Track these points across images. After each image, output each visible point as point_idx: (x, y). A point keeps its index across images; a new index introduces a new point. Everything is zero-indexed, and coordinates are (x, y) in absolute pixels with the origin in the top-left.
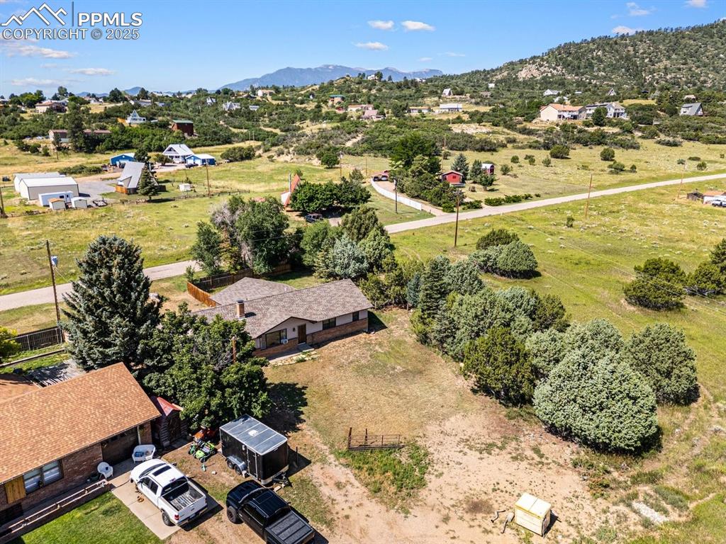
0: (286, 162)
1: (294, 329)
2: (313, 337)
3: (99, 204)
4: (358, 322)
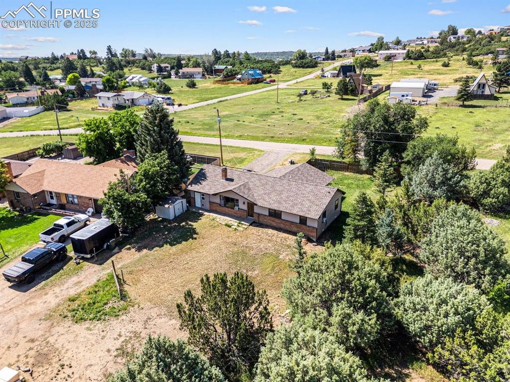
1: (244, 203)
2: (259, 217)
3: (423, 103)
4: (303, 226)
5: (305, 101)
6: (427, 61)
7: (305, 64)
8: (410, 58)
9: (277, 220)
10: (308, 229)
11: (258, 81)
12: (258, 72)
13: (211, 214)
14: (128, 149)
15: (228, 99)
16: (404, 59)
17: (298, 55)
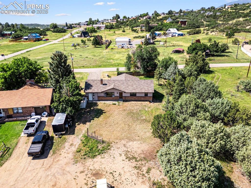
0: (213, 35)
1: (117, 93)
2: (125, 98)
3: (131, 47)
4: (147, 97)
5: (78, 49)
6: (115, 30)
7: (59, 31)
8: (107, 28)
9: (134, 97)
10: (148, 97)
11: (39, 40)
12: (37, 35)
13: (100, 102)
14: (30, 79)
15: (31, 50)
16: (105, 29)
17: (53, 26)
